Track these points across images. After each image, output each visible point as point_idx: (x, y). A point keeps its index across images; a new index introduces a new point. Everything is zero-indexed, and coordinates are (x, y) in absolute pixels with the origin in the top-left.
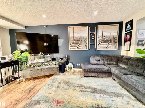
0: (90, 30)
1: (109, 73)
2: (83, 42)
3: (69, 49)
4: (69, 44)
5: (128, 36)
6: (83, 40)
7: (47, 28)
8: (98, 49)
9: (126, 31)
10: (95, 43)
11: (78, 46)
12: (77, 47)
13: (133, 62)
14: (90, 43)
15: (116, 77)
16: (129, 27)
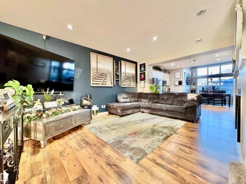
0: (115, 63)
1: (138, 107)
2: (108, 77)
3: (92, 85)
4: (92, 78)
5: (142, 76)
6: (108, 75)
7: (47, 41)
8: (122, 86)
9: (140, 71)
10: (120, 79)
11: (102, 81)
12: (101, 83)
13: (151, 96)
14: (115, 79)
15: (145, 109)
16: (143, 68)
